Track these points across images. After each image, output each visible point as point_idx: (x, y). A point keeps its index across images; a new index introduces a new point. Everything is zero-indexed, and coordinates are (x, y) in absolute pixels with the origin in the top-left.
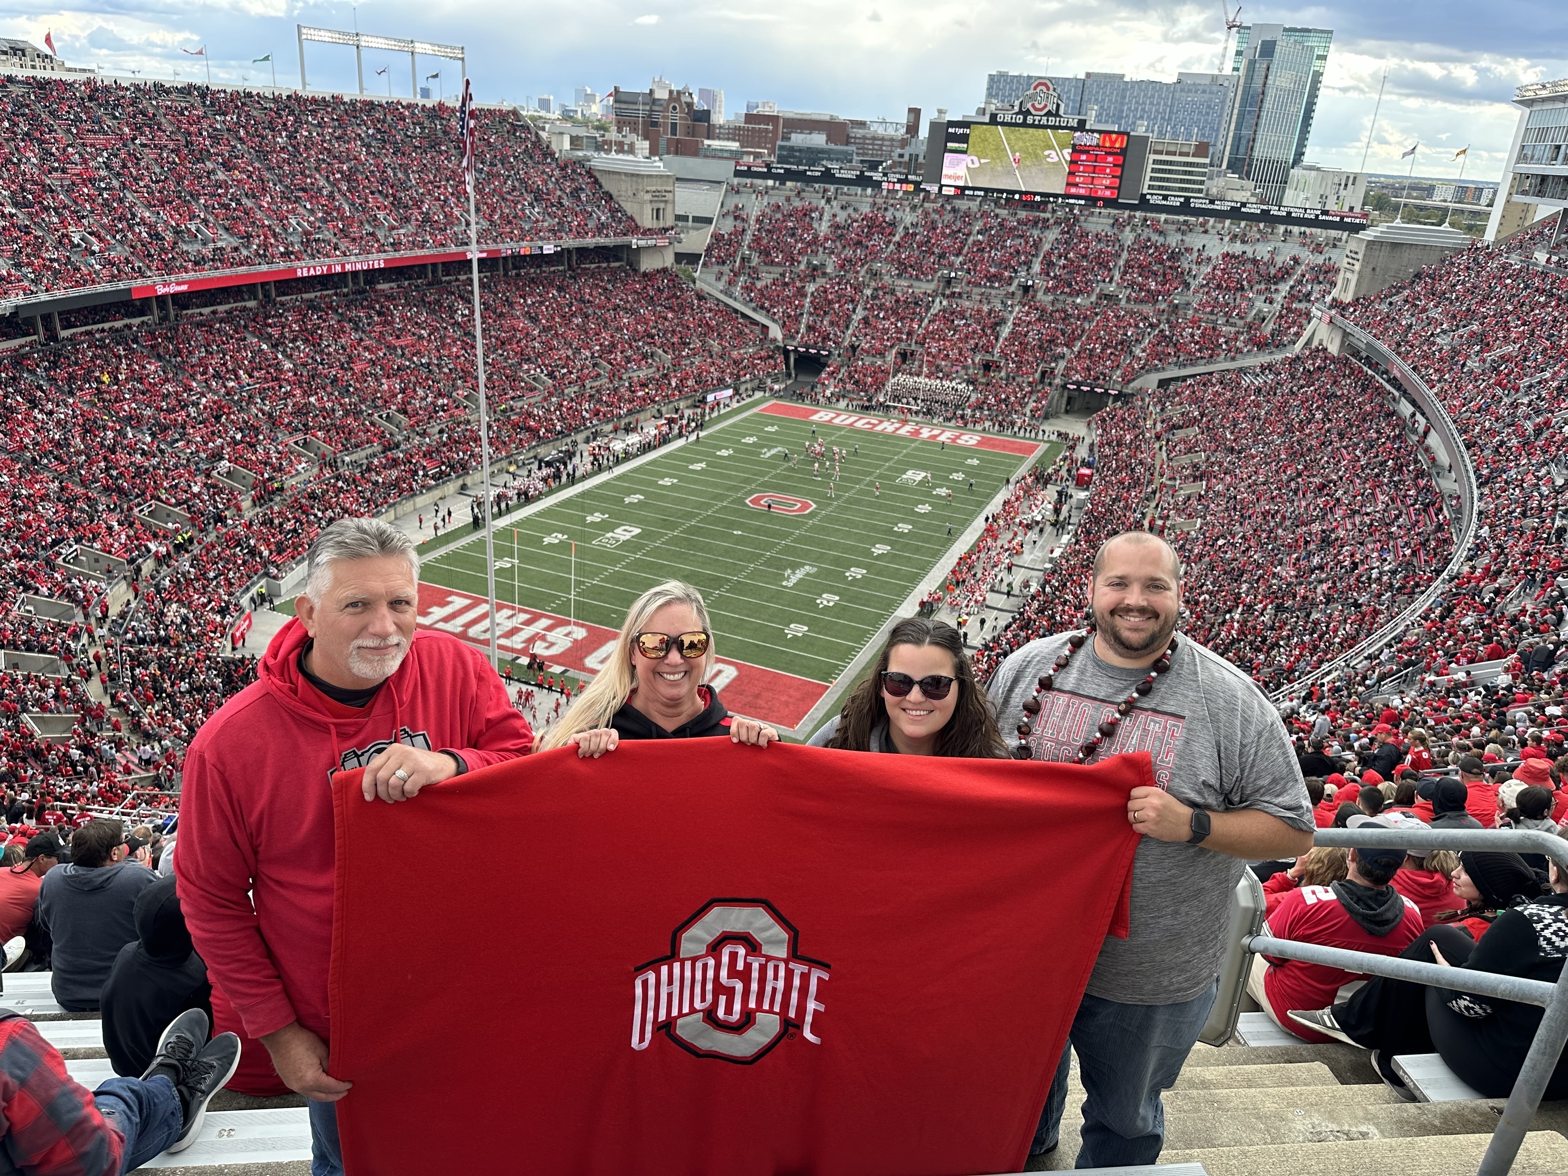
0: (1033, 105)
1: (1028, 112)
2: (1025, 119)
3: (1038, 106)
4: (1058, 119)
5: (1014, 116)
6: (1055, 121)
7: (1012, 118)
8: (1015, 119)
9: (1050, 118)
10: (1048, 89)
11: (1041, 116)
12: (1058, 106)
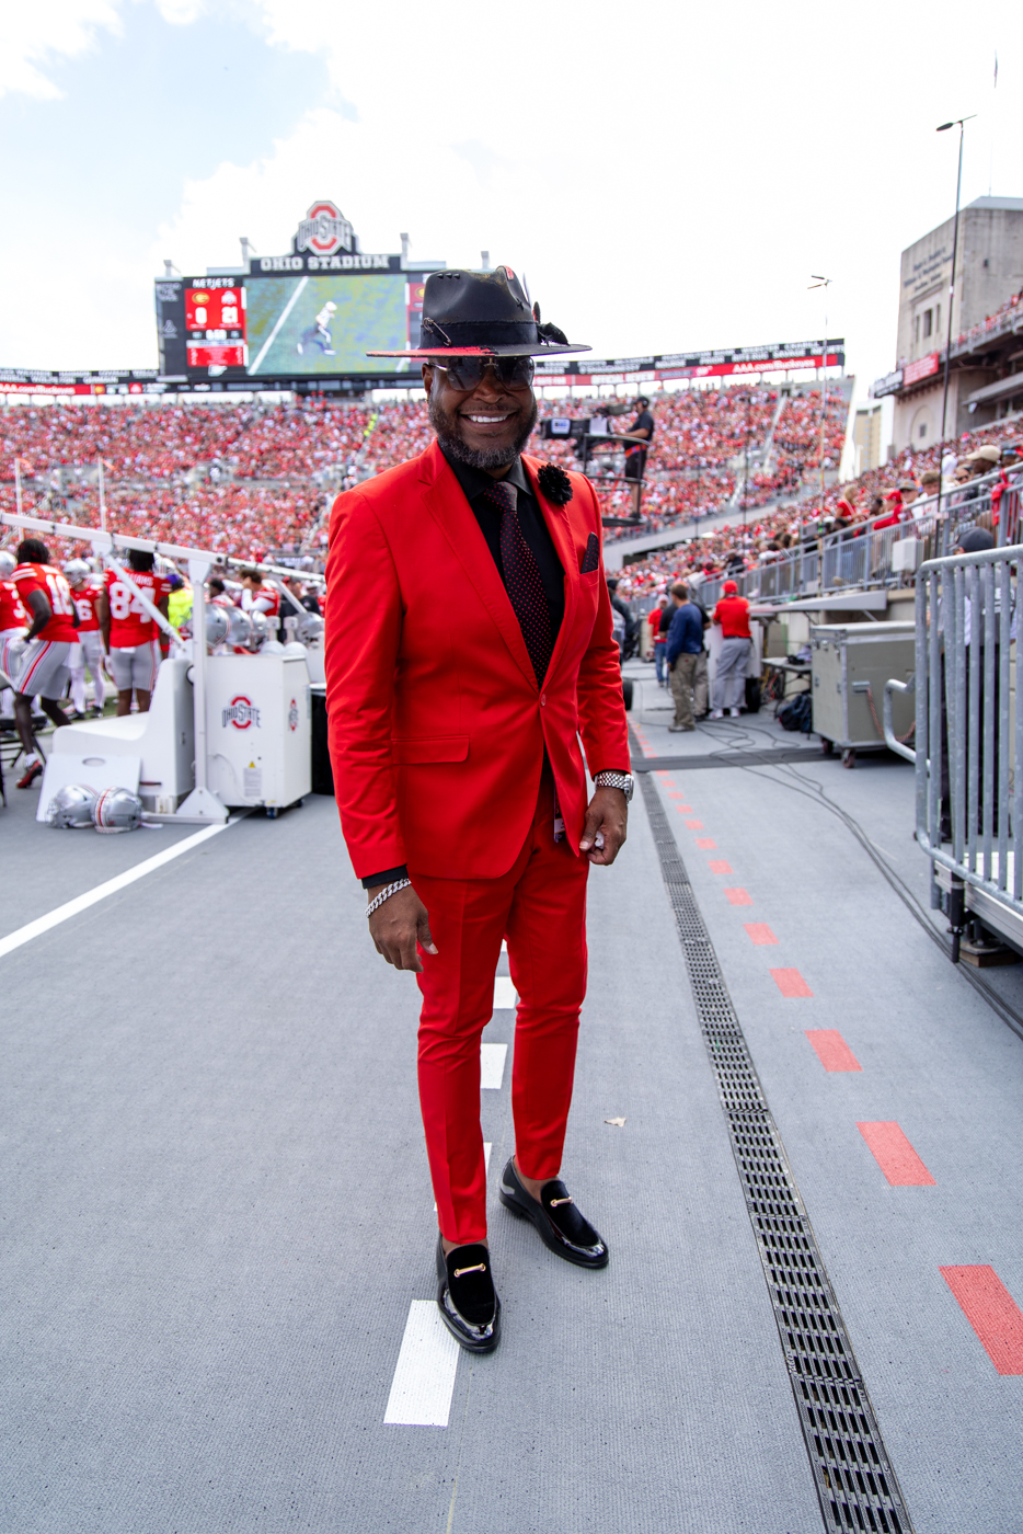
0: (315, 242)
1: (308, 253)
3: (322, 242)
4: (357, 258)
5: (288, 261)
6: (354, 262)
7: (284, 264)
8: (291, 264)
9: (345, 258)
10: (333, 214)
11: (330, 256)
12: (353, 240)
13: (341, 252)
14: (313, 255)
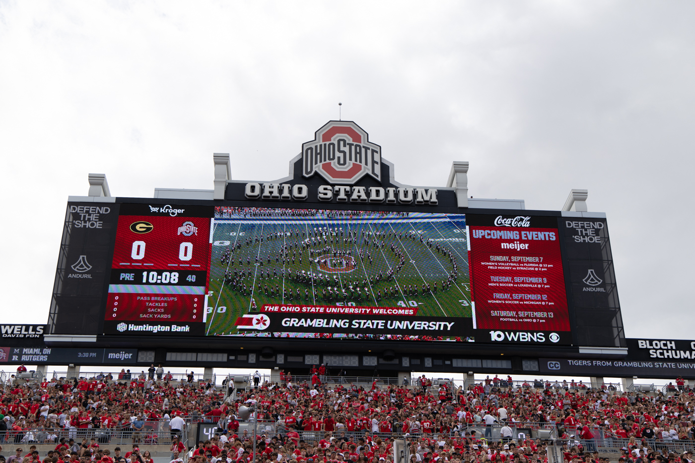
0: (327, 167)
1: (318, 179)
2: (313, 192)
3: (338, 168)
4: (391, 190)
5: (286, 187)
6: (387, 195)
7: (281, 191)
8: (291, 191)
9: (373, 189)
10: (357, 138)
11: (351, 186)
12: (385, 169)
13: (367, 181)
14: (326, 183)
